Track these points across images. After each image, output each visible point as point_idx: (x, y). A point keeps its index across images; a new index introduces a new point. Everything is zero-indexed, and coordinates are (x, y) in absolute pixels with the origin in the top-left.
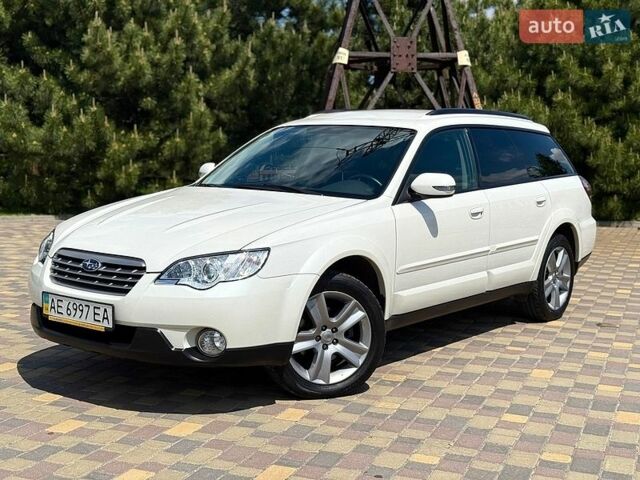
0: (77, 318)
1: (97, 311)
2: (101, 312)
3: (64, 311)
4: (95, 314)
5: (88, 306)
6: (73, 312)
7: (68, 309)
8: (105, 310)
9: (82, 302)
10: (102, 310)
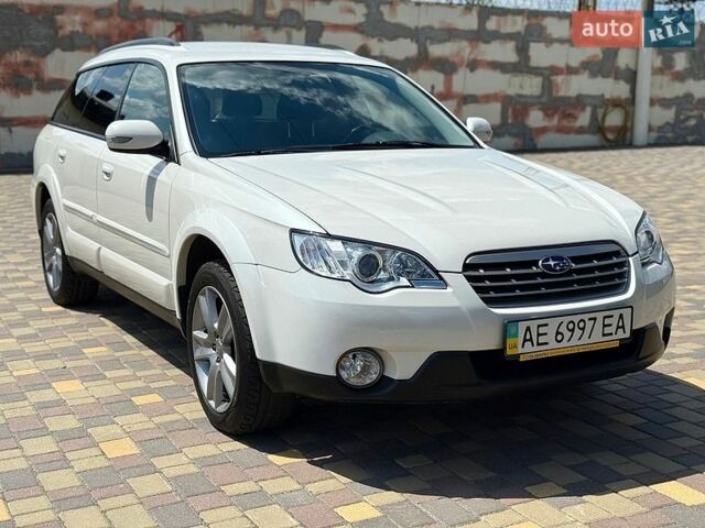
0: (574, 342)
1: (607, 321)
2: (614, 321)
3: (550, 338)
4: (604, 326)
5: (595, 319)
6: (567, 334)
7: (558, 333)
8: (621, 316)
9: (582, 317)
10: (616, 317)
